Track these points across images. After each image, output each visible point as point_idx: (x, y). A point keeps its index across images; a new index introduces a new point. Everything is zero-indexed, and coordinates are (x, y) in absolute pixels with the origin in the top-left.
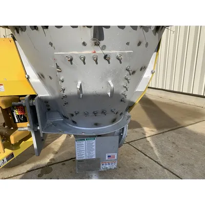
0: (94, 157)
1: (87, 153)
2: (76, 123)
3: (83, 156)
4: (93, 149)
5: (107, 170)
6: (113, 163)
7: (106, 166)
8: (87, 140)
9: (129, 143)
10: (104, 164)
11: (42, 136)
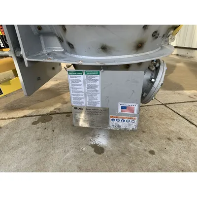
0: (99, 105)
1: (88, 97)
2: (73, 48)
3: (81, 101)
4: (97, 91)
5: (120, 130)
6: (131, 120)
7: (118, 123)
8: (86, 74)
9: (165, 105)
10: (116, 119)
11: (27, 65)
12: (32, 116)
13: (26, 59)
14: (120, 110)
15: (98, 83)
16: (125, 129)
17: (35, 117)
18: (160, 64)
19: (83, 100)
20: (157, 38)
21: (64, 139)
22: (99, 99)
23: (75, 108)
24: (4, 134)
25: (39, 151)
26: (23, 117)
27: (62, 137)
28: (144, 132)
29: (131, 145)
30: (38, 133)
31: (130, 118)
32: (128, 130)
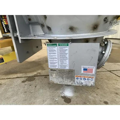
0: (67, 68)
1: (60, 62)
2: (51, 30)
3: (55, 65)
4: (66, 58)
5: (83, 86)
6: (90, 79)
7: (81, 81)
8: (59, 45)
9: (110, 71)
10: (79, 78)
11: (20, 42)
12: (22, 77)
13: (20, 38)
14: (82, 71)
15: (67, 52)
16: (86, 85)
17: (24, 78)
18: (107, 42)
19: (57, 64)
20: (106, 22)
21: (43, 92)
22: (68, 63)
23: (51, 70)
24: (3, 89)
25: (26, 100)
26: (16, 78)
27: (41, 91)
28: (98, 88)
29: (90, 97)
30: (26, 88)
31: (90, 77)
32: (88, 86)
